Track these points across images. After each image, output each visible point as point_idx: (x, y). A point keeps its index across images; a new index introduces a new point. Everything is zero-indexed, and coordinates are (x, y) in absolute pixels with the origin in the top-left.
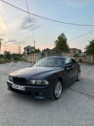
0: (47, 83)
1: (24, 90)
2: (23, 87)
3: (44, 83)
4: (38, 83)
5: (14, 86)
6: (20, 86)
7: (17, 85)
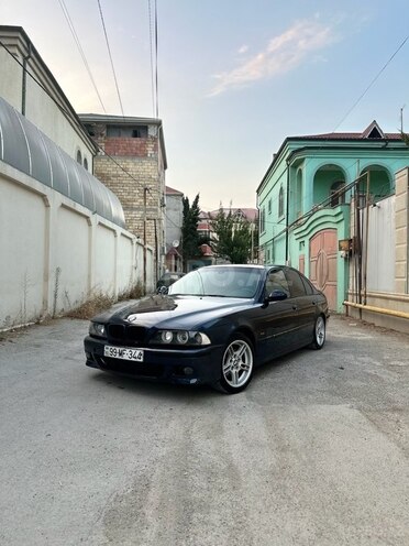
0: (205, 340)
1: (141, 360)
2: (138, 352)
3: (198, 341)
4: (181, 341)
5: (110, 351)
6: (128, 350)
7: (121, 349)
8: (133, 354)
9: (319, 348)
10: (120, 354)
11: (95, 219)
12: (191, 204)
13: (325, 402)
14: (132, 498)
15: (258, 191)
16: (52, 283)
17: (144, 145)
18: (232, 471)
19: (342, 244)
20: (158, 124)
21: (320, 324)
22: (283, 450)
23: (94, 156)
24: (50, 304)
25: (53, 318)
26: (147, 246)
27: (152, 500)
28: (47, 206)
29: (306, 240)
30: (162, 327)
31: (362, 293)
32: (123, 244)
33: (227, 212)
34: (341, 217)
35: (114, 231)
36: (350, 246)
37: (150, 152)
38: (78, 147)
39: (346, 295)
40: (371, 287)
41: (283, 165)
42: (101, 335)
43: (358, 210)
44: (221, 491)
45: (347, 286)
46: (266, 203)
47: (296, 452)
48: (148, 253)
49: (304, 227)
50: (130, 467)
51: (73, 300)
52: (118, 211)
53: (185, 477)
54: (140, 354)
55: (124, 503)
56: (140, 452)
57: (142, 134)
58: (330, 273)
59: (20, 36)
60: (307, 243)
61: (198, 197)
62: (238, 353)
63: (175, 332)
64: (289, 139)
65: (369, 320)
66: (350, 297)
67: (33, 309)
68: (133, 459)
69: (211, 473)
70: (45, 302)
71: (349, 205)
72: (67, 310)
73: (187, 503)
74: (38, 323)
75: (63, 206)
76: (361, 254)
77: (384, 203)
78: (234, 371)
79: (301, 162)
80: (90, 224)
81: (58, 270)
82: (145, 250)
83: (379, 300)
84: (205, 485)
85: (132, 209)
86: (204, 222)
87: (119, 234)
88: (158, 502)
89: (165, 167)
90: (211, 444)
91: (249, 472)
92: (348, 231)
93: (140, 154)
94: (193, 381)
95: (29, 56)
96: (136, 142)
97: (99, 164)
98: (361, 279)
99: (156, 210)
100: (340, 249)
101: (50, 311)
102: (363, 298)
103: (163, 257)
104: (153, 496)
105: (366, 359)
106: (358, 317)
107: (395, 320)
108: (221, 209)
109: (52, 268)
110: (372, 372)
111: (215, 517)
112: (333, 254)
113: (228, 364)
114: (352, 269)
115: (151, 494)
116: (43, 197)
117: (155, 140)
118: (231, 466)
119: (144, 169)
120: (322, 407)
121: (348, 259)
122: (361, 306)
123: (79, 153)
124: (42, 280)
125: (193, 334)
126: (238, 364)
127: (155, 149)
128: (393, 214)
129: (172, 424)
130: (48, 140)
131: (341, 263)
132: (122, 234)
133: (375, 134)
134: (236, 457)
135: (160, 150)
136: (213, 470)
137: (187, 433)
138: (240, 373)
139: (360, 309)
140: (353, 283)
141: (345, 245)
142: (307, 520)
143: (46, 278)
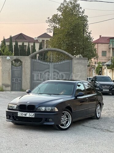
0: (56, 110)
1: (34, 117)
2: (32, 114)
3: (54, 110)
4: (47, 110)
5: (20, 114)
6: (28, 113)
7: (25, 113)
9: (98, 118)
10: (25, 115)
42: (14, 109)
54: (33, 115)
63: (46, 107)
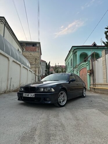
0: (53, 90)
1: (34, 97)
3: (51, 90)
4: (46, 91)
5: (25, 95)
6: (30, 94)
7: (28, 94)
8: (31, 95)
9: (84, 97)
10: (28, 95)
11: (22, 65)
12: (48, 64)
13: (88, 109)
14: (30, 133)
15: (65, 60)
16: (9, 82)
17: (36, 48)
18: (62, 125)
19: (88, 71)
20: (39, 43)
21: (84, 91)
22: (78, 120)
23: (22, 51)
24: (9, 87)
25: (9, 92)
26: (36, 74)
27: (37, 134)
28: (9, 61)
29: (79, 71)
30: (40, 87)
31: (95, 84)
32: (30, 73)
33: (57, 66)
34: (88, 64)
35: (27, 69)
36: (90, 71)
37: (37, 50)
38: (18, 48)
39: (90, 85)
40: (97, 82)
41: (72, 53)
42: (22, 91)
43: (92, 62)
44: (59, 131)
45: (90, 82)
46: (67, 63)
47: (82, 120)
48: (36, 76)
49: (78, 68)
50: (30, 125)
51: (15, 87)
52: (28, 64)
53: (48, 127)
54: (34, 95)
55: (28, 135)
56: (33, 121)
57: (35, 46)
58: (85, 79)
59: (3, 19)
60: (79, 72)
61: (50, 62)
62: (62, 95)
63: (44, 88)
64: (73, 46)
65: (97, 91)
66: (91, 85)
67: (4, 89)
68: (31, 123)
69: (56, 126)
70: (7, 87)
71: (90, 61)
72: (13, 90)
73: (48, 134)
74: (5, 93)
75: (13, 61)
76: (93, 73)
77: (99, 60)
78: (61, 101)
79: (76, 52)
80: (20, 67)
81: (11, 78)
82: (35, 75)
83: (99, 85)
84: (54, 129)
85: (32, 65)
86: (51, 69)
87: (28, 70)
88: (39, 134)
89: (41, 55)
90: (55, 119)
91: (68, 126)
92: (90, 68)
93: (34, 51)
94: (50, 102)
95: (6, 24)
96: (34, 47)
97: (24, 53)
98: (94, 80)
99: (39, 65)
100: (88, 73)
101: (9, 89)
102: (95, 85)
103: (40, 77)
104: (37, 132)
105: (98, 99)
106: (94, 91)
107: (104, 90)
108: (56, 66)
109: (10, 78)
110: (100, 102)
111: (58, 138)
112: (86, 74)
113: (60, 98)
114: (91, 78)
115: (36, 132)
116: (8, 58)
117: (38, 47)
118: (62, 124)
119: (36, 54)
120: (88, 110)
121: (90, 75)
122: (94, 87)
123: (18, 50)
124: (6, 81)
125: (49, 89)
126: (63, 98)
127: (38, 49)
128: (102, 62)
129: (43, 114)
130: (10, 44)
131: (88, 76)
132: (29, 70)
133: (95, 45)
134: (63, 122)
135: (40, 50)
136: (57, 125)
137: (48, 117)
138: (63, 101)
139: (94, 88)
140: (92, 82)
141: (89, 71)
142: (88, 138)
143: (8, 80)
